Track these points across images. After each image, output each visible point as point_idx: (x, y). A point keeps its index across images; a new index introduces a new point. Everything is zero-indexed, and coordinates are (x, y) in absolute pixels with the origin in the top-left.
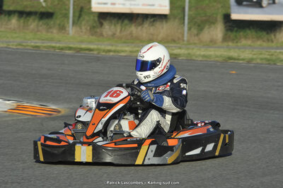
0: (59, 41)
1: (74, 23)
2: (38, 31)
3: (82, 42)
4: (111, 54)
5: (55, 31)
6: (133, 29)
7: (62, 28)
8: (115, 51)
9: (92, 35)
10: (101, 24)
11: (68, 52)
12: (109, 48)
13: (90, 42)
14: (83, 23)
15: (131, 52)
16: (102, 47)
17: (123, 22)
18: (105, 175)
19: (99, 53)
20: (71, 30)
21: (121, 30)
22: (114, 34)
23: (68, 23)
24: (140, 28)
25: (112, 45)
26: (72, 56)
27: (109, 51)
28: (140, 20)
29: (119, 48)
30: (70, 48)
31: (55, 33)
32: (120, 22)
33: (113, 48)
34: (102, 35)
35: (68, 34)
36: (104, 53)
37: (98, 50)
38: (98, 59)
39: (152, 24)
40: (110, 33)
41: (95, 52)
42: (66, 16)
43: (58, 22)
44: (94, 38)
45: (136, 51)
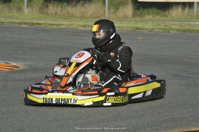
0: (18, 18)
1: (27, 6)
2: (3, 11)
3: (33, 19)
4: (54, 26)
5: (14, 11)
6: (70, 9)
7: (20, 9)
8: (57, 25)
9: (41, 14)
10: (47, 6)
11: (23, 26)
12: (53, 22)
13: (40, 19)
14: (34, 5)
15: (68, 25)
16: (48, 22)
17: (63, 4)
19: (46, 26)
20: (26, 10)
21: (61, 10)
22: (56, 13)
23: (24, 5)
24: (74, 8)
25: (55, 21)
27: (53, 25)
28: (74, 3)
29: (59, 23)
30: (25, 23)
31: (15, 13)
32: (60, 4)
33: (56, 23)
34: (47, 14)
35: (24, 13)
36: (49, 26)
37: (46, 24)
38: (44, 30)
39: (83, 5)
40: (53, 12)
41: (43, 26)
43: (16, 5)
44: (42, 16)
45: (72, 25)
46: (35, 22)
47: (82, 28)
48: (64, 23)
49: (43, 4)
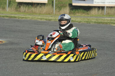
0: (3, 14)
1: (8, 7)
3: (12, 14)
4: (24, 19)
6: (33, 9)
7: (4, 8)
8: (25, 18)
9: (16, 11)
10: (20, 7)
13: (15, 14)
14: (12, 6)
15: (32, 18)
16: (20, 16)
17: (29, 6)
18: (21, 67)
19: (19, 19)
20: (8, 9)
21: (28, 9)
22: (25, 11)
23: (6, 6)
24: (36, 8)
25: (24, 15)
26: (8, 20)
27: (23, 18)
28: (36, 5)
29: (27, 17)
30: (7, 17)
31: (1, 10)
32: (28, 6)
34: (20, 11)
35: (6, 11)
36: (21, 19)
37: (19, 17)
38: (18, 21)
39: (41, 7)
40: (23, 11)
41: (17, 18)
42: (6, 3)
43: (2, 6)
44: (17, 12)
45: (34, 18)
46: (12, 16)
47: (40, 20)
48: (30, 17)
49: (17, 6)
